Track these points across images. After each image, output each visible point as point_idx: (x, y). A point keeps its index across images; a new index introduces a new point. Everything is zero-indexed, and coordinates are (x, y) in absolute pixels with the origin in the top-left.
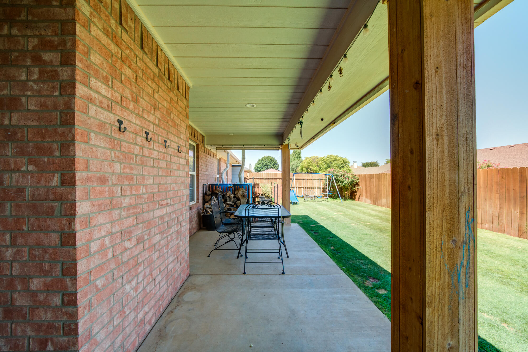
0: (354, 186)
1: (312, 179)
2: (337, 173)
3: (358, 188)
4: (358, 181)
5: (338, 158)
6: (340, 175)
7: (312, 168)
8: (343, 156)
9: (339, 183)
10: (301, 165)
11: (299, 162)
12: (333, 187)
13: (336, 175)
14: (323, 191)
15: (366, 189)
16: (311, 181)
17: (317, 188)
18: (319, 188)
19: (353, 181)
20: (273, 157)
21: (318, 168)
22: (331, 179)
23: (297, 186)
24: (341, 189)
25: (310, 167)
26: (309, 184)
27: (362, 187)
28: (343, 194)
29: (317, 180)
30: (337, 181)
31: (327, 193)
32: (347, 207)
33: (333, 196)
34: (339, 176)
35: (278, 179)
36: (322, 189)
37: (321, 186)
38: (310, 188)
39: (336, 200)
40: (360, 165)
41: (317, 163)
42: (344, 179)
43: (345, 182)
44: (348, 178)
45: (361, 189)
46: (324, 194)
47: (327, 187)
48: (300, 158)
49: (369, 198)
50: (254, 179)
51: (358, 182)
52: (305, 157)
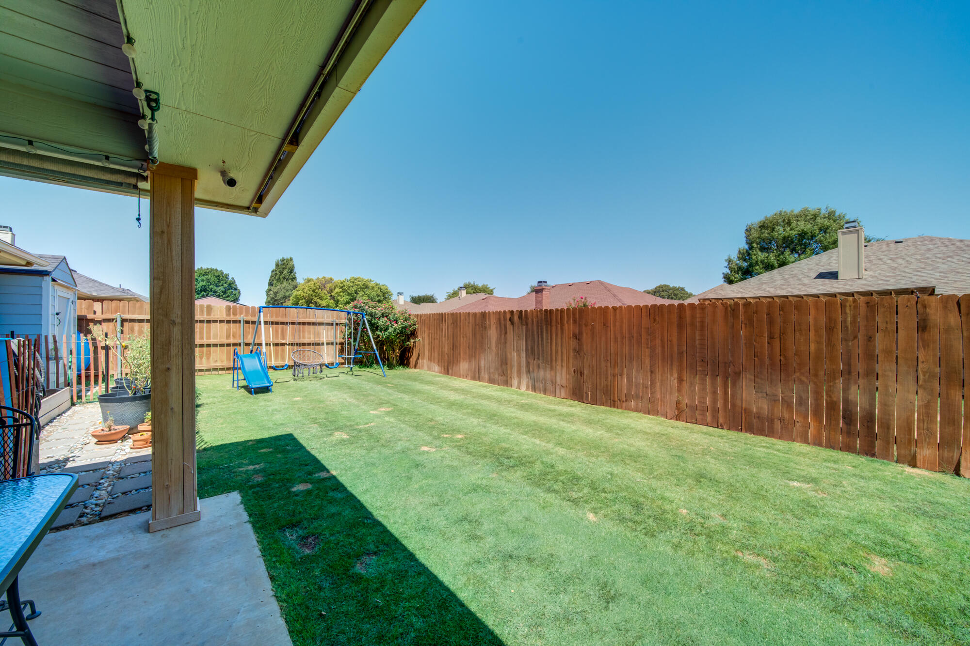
0: (408, 338)
1: (313, 324)
2: (373, 310)
3: (415, 342)
4: (414, 327)
5: (371, 284)
6: (380, 314)
7: (319, 300)
8: (381, 282)
9: (378, 333)
10: (295, 293)
11: (291, 287)
12: (365, 341)
13: (371, 315)
14: (342, 351)
15: (430, 343)
16: (312, 327)
17: (328, 344)
18: (332, 344)
19: (405, 327)
20: (225, 272)
21: (332, 301)
22: (361, 323)
23: (272, 340)
24: (380, 343)
25: (316, 299)
26: (308, 335)
27: (424, 339)
28: (385, 354)
29: (328, 324)
30: (374, 327)
31: (352, 356)
32: (396, 387)
33: (363, 361)
34: (378, 316)
35: (215, 321)
36: (338, 347)
37: (336, 338)
38: (309, 344)
39: (371, 370)
40: (409, 300)
41: (331, 291)
42: (388, 323)
43: (391, 330)
44: (396, 321)
45: (421, 343)
46: (343, 358)
47: (352, 340)
48: (294, 279)
49: (436, 360)
50: (124, 321)
51: (415, 330)
52: (305, 277)
